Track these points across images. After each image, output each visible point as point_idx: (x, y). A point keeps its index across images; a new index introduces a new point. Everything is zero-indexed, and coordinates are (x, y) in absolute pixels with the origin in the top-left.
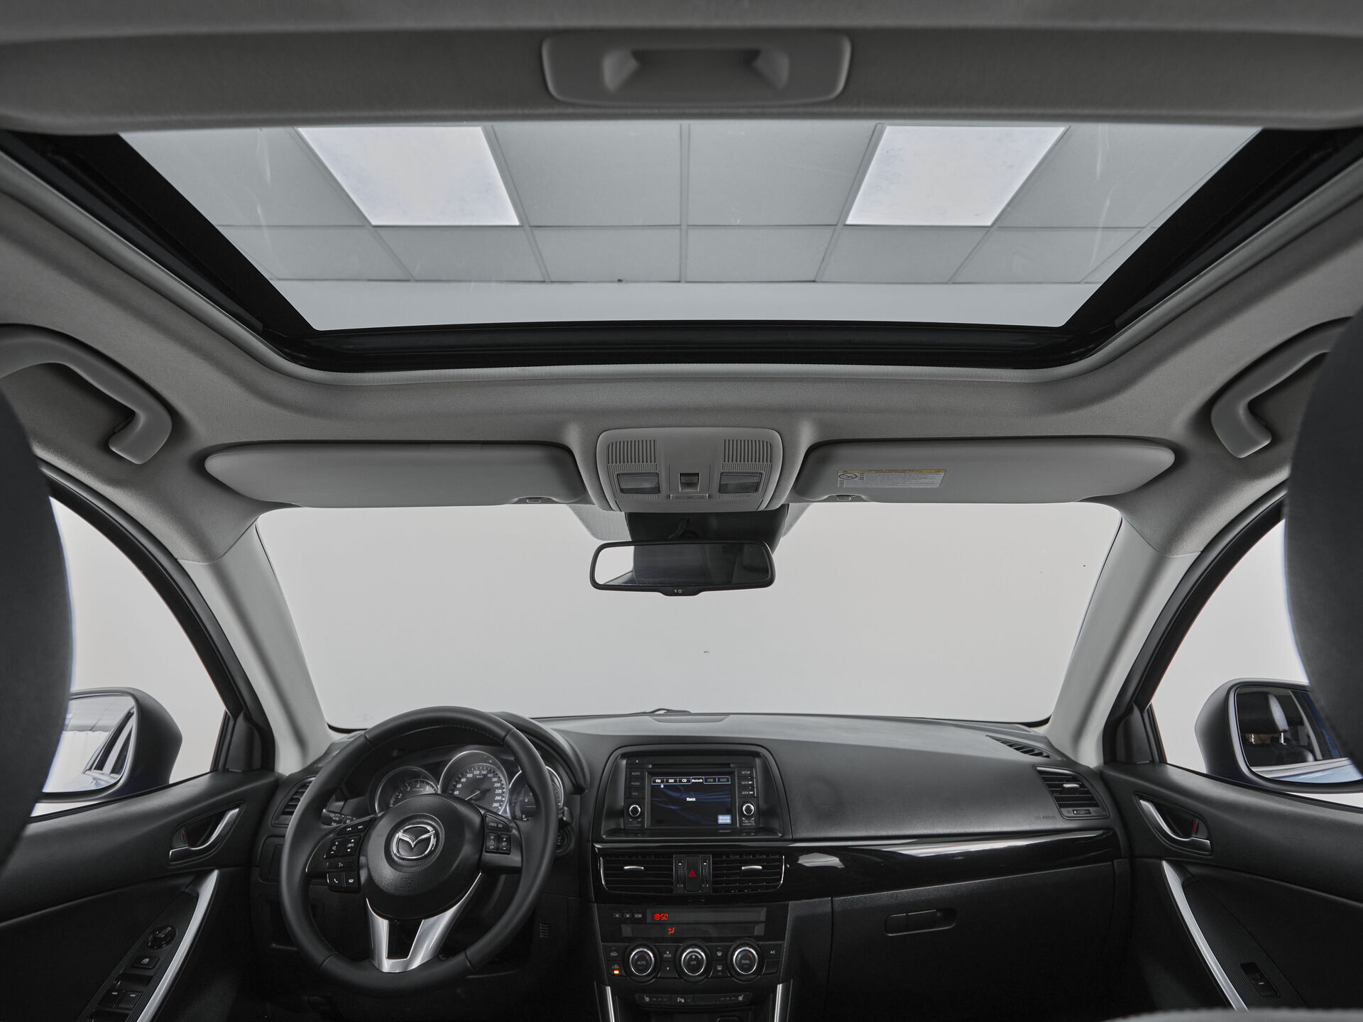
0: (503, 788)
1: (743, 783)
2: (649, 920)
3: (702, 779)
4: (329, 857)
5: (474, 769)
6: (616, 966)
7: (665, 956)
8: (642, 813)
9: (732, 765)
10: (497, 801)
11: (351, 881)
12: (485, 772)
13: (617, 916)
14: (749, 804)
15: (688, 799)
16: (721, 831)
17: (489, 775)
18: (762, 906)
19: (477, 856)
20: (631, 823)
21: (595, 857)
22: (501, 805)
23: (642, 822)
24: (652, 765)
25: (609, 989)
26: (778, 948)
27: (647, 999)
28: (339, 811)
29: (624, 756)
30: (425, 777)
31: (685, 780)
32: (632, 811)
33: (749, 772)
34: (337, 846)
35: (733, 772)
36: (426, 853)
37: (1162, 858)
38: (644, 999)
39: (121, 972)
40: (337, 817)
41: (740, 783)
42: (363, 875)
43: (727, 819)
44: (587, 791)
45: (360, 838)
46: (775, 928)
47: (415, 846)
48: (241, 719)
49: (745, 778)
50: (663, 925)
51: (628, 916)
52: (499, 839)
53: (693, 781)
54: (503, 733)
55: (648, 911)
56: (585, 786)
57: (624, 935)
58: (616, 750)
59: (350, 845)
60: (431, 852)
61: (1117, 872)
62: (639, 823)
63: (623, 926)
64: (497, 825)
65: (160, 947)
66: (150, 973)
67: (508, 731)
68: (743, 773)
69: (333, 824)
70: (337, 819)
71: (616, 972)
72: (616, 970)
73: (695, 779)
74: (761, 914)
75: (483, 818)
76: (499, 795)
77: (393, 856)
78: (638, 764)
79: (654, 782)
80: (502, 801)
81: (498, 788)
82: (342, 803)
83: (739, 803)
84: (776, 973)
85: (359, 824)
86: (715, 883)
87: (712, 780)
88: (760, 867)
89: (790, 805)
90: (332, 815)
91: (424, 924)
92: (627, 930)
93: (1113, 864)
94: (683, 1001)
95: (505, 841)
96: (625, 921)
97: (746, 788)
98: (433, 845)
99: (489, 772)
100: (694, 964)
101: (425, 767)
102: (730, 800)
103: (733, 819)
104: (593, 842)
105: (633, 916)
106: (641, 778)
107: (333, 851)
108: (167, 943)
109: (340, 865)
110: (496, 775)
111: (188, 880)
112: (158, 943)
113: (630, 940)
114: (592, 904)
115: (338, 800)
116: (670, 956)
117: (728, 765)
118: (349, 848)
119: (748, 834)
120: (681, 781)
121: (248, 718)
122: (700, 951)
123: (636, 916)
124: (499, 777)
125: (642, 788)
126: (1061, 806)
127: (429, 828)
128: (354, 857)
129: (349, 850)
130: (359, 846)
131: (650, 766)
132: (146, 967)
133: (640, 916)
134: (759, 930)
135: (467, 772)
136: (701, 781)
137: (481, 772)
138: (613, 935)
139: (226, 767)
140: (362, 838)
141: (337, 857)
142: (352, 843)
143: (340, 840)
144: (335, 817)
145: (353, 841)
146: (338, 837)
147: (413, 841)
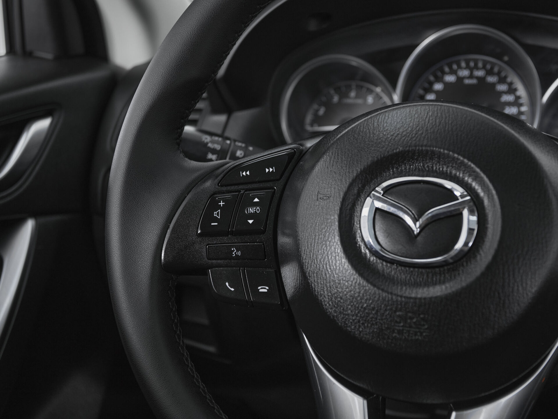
0: (521, 105)
4: (209, 232)
5: (459, 67)
11: (263, 290)
12: (480, 73)
17: (491, 79)
28: (219, 132)
30: (368, 77)
34: (222, 208)
40: (217, 143)
45: (274, 193)
47: (422, 228)
59: (251, 210)
69: (210, 156)
70: (218, 147)
81: (510, 104)
82: (222, 118)
85: (269, 163)
90: (206, 139)
99: (490, 72)
101: (371, 59)
109: (235, 252)
110: (502, 80)
115: (216, 111)
118: (251, 216)
124: (510, 84)
127: (458, 191)
128: (264, 236)
129: (251, 221)
130: (273, 212)
135: (444, 73)
137: (472, 73)
139: (29, 48)
140: (277, 195)
141: (227, 234)
142: (256, 204)
143: (228, 196)
144: (213, 142)
145: (256, 200)
146: (224, 189)
147: (415, 220)
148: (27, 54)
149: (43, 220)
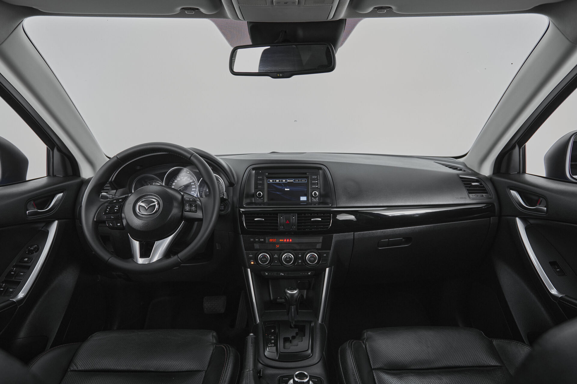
0: (196, 185)
1: (313, 182)
2: (267, 241)
3: (293, 180)
4: (106, 214)
5: (181, 176)
6: (252, 261)
7: (275, 256)
8: (263, 195)
9: (307, 174)
10: (193, 191)
11: (119, 224)
13: (252, 240)
14: (316, 192)
15: (286, 189)
16: (301, 204)
18: (321, 236)
19: (181, 213)
20: (258, 200)
21: (241, 214)
22: (195, 193)
23: (264, 200)
24: (268, 173)
25: (249, 270)
26: (328, 254)
27: (267, 274)
28: (113, 194)
29: (253, 169)
30: (157, 180)
31: (284, 181)
32: (258, 195)
33: (316, 177)
34: (109, 209)
35: (308, 177)
36: (154, 212)
37: (516, 216)
38: (265, 274)
39: (14, 264)
40: (111, 196)
41: (311, 182)
42: (124, 223)
43: (304, 199)
44: (235, 185)
45: (121, 205)
46: (326, 245)
47: (148, 208)
48: (55, 151)
49: (314, 179)
50: (274, 244)
51: (257, 240)
52: (191, 206)
53: (288, 181)
54: (189, 156)
55: (266, 238)
56: (235, 183)
57: (255, 248)
58: (250, 166)
59: (116, 208)
60: (156, 211)
61: (491, 222)
62: (262, 200)
63: (254, 244)
64: (190, 199)
65: (32, 253)
66: (29, 264)
67: (192, 154)
68: (313, 177)
69: (108, 199)
71: (252, 263)
72: (252, 262)
73: (289, 180)
74: (320, 239)
75: (183, 196)
76: (194, 188)
77: (138, 213)
78: (260, 173)
79: (269, 181)
80: (196, 191)
82: (115, 191)
83: (311, 191)
84: (326, 263)
85: (120, 199)
86: (298, 226)
87: (298, 181)
88: (320, 219)
89: (336, 192)
91: (157, 243)
92: (257, 246)
93: (490, 219)
94: (283, 274)
95: (194, 207)
96: (255, 242)
97: (314, 184)
98: (157, 208)
100: (288, 260)
101: (155, 175)
102: (306, 190)
103: (308, 199)
104: (239, 208)
105: (259, 240)
106: (262, 180)
107: (108, 211)
108: (36, 252)
109: (112, 217)
111: (43, 225)
112: (31, 252)
113: (257, 250)
114: (240, 235)
115: (113, 189)
116: (277, 256)
117: (306, 173)
118: (116, 210)
119: (315, 204)
120: (282, 181)
121: (59, 150)
122: (291, 255)
123: (261, 240)
124: (193, 180)
125: (263, 184)
126: (469, 193)
127: (155, 201)
128: (119, 214)
129: (116, 211)
130: (121, 209)
131: (267, 174)
132: (26, 262)
133: (263, 240)
134: (319, 246)
136: (292, 181)
138: (250, 247)
139: (54, 174)
140: (122, 205)
141: (110, 214)
142: (117, 207)
143: (111, 206)
144: (109, 196)
145: (117, 206)
146: (110, 205)
147: (147, 206)
148: (54, 176)
149: (60, 221)
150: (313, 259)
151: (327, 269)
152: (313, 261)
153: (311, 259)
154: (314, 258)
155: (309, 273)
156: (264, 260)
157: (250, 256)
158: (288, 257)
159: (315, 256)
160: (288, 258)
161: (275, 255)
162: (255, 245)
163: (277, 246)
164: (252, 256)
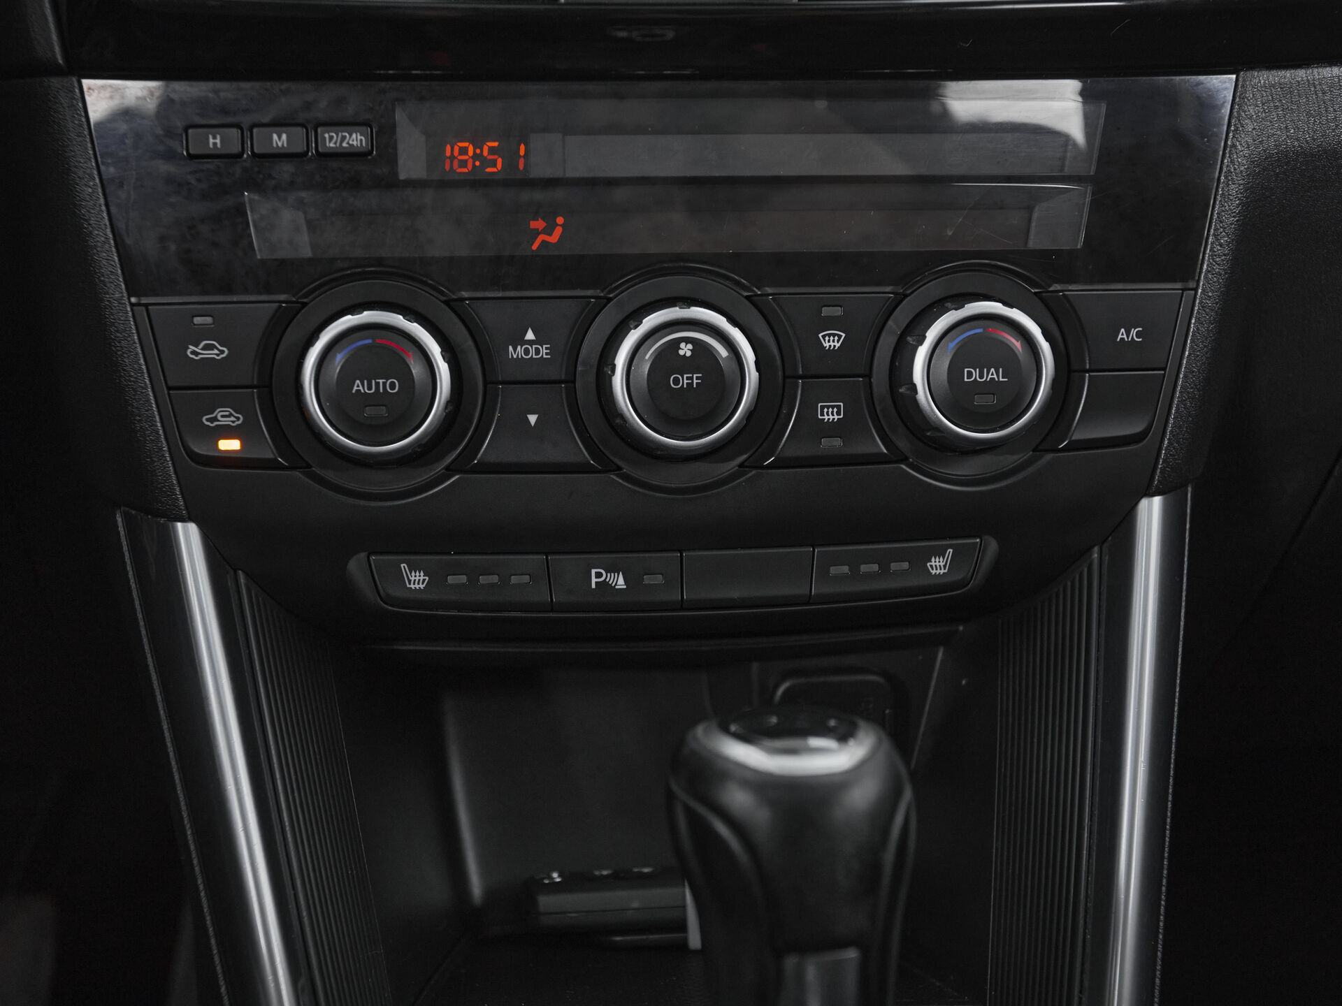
6: (224, 416)
7: (517, 349)
25: (189, 538)
26: (1159, 318)
27: (417, 580)
51: (280, 140)
55: (400, 116)
71: (230, 445)
72: (228, 433)
84: (1136, 438)
92: (280, 222)
100: (688, 387)
105: (312, 139)
114: (55, 82)
122: (720, 321)
123: (331, 140)
150: (992, 374)
151: (1151, 513)
152: (991, 400)
153: (973, 375)
154: (1006, 359)
155: (938, 566)
156: (378, 399)
157: (198, 352)
158: (686, 350)
159: (1017, 344)
160: (686, 365)
161: (519, 340)
162: (256, 207)
163: (539, 224)
164: (218, 352)
